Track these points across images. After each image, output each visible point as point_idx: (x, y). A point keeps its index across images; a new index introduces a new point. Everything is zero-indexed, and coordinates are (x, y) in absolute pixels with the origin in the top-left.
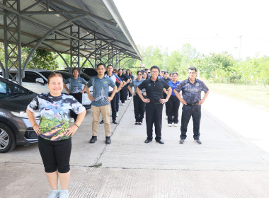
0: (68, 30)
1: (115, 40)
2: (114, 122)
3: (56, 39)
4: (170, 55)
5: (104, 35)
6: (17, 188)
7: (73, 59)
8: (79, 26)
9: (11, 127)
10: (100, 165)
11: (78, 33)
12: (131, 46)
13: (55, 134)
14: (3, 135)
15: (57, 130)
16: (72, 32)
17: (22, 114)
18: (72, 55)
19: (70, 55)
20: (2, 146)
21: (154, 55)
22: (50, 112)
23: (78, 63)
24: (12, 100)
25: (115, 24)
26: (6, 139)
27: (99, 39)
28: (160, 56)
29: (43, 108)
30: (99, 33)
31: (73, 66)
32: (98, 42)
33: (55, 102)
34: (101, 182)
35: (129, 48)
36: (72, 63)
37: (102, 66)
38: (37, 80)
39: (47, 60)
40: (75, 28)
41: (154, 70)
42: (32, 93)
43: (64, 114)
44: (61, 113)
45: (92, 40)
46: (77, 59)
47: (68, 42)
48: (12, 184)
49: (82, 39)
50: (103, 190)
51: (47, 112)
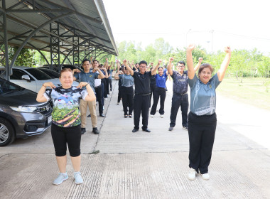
0: (47, 27)
1: (95, 37)
2: (101, 115)
3: (35, 36)
4: (144, 49)
5: (83, 32)
6: (27, 174)
7: (53, 56)
8: (58, 23)
9: (10, 121)
10: (98, 152)
11: (58, 30)
12: (109, 42)
13: (67, 121)
14: (3, 129)
15: (69, 117)
16: (51, 29)
17: (20, 109)
18: (52, 52)
19: (49, 53)
20: (2, 140)
21: (128, 50)
22: (63, 102)
23: (59, 59)
24: (8, 95)
25: (100, 21)
26: (6, 133)
27: (76, 36)
28: (134, 52)
29: (55, 99)
30: (78, 30)
31: (53, 63)
32: (76, 38)
33: (65, 94)
34: (103, 165)
35: (107, 44)
36: (52, 60)
37: (88, 62)
38: (23, 77)
39: (25, 57)
40: (54, 25)
41: (143, 65)
42: (24, 89)
43: (74, 101)
44: (72, 101)
45: (69, 37)
46: (57, 56)
47: (48, 40)
48: (22, 171)
49: (61, 36)
50: (106, 171)
51: (60, 102)
